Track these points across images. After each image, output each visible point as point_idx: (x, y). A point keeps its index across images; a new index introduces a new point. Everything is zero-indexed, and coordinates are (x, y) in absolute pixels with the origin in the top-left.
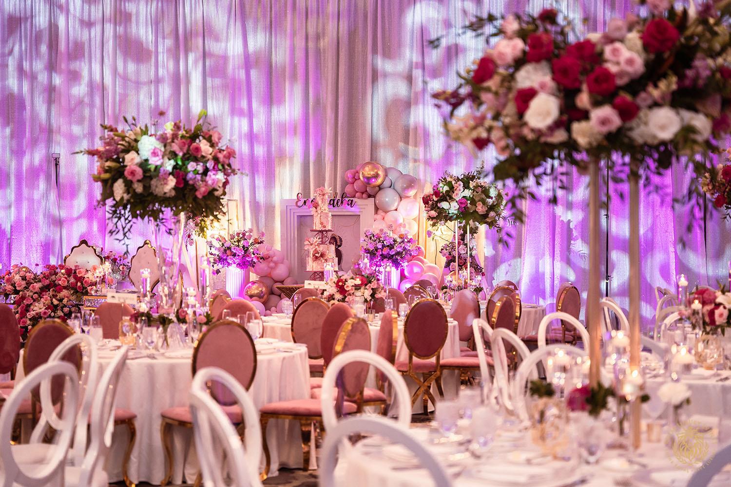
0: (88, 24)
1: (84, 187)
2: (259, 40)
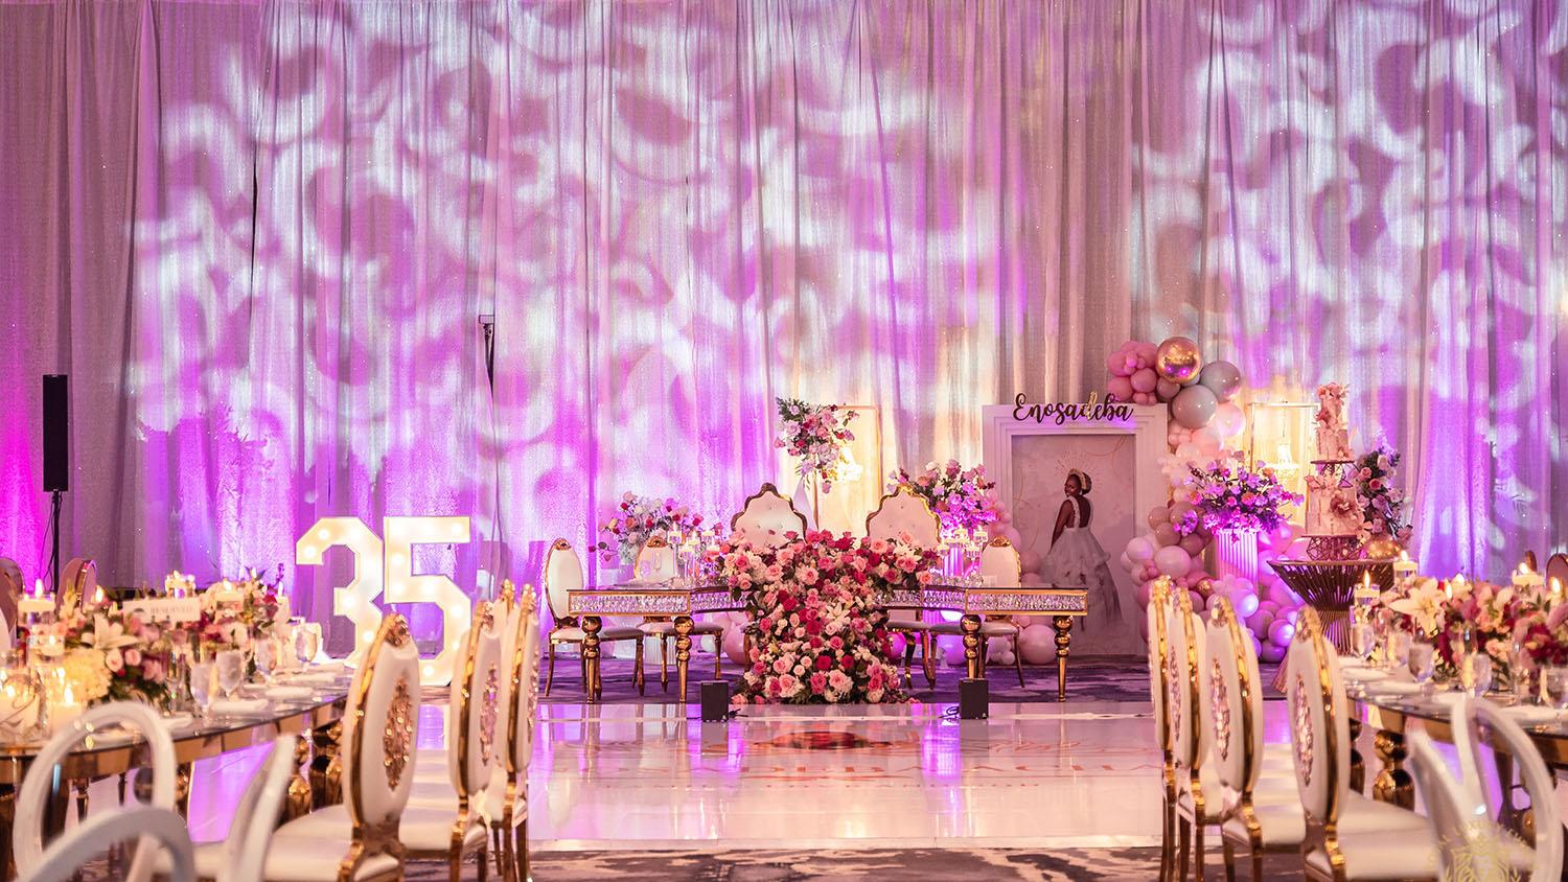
0: (552, 66)
1: (548, 382)
2: (905, 109)
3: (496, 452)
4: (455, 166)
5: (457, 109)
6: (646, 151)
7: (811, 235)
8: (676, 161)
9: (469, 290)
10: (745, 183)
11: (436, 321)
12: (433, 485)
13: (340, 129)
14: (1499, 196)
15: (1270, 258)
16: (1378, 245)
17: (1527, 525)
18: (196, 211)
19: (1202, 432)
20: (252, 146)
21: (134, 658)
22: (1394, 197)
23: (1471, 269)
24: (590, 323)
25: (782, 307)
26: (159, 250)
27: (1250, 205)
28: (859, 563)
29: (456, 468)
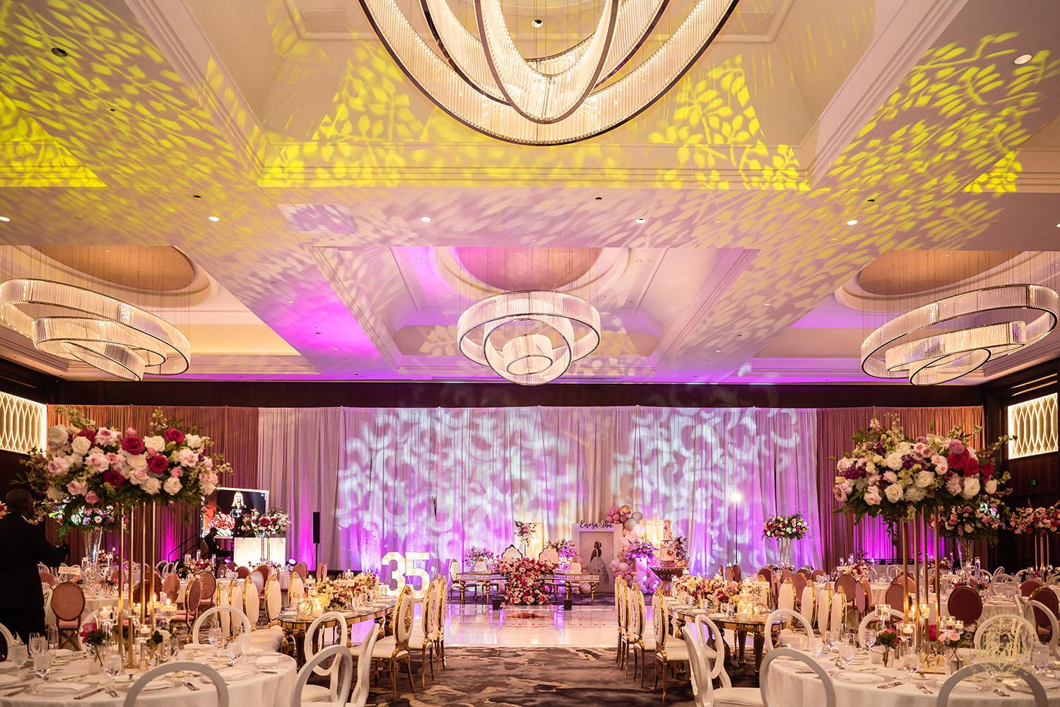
0: (453, 429)
1: (451, 515)
2: (550, 442)
3: (437, 534)
4: (426, 456)
5: (427, 440)
6: (479, 452)
7: (524, 476)
8: (487, 455)
9: (430, 490)
10: (506, 462)
11: (421, 498)
12: (419, 543)
13: (395, 446)
14: (715, 468)
15: (652, 484)
16: (681, 481)
17: (721, 557)
18: (355, 468)
19: (632, 532)
20: (371, 450)
21: (337, 596)
22: (686, 467)
23: (706, 488)
24: (463, 499)
25: (516, 496)
26: (345, 478)
27: (646, 469)
28: (537, 567)
29: (425, 539)
